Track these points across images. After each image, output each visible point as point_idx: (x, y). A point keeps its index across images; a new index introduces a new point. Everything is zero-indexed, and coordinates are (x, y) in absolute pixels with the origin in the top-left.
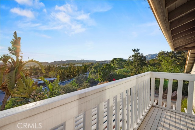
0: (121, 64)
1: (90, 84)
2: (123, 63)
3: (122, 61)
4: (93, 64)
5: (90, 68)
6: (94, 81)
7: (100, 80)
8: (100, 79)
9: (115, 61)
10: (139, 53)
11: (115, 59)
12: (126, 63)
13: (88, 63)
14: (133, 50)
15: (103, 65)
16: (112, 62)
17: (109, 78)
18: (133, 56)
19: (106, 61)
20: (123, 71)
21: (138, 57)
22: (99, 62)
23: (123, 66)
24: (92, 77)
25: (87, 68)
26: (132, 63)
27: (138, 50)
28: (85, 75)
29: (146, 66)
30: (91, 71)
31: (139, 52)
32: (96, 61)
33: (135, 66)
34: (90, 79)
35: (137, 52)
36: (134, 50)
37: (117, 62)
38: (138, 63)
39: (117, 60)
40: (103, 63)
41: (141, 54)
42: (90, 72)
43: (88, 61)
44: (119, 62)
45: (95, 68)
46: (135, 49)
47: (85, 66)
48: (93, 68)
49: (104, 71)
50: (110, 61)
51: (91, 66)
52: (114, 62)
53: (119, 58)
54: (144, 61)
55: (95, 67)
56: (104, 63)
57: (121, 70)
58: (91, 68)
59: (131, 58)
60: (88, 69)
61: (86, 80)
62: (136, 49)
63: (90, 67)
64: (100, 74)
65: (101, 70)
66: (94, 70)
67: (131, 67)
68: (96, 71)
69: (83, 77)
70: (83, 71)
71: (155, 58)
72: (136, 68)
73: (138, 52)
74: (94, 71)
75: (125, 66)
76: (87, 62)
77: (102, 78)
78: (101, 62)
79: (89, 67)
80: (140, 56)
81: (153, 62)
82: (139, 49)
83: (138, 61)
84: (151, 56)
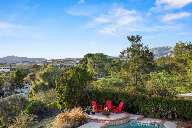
0: (103, 66)
1: (35, 116)
2: (107, 65)
3: (104, 59)
4: (38, 66)
5: (31, 76)
6: (46, 109)
7: (60, 106)
8: (61, 104)
9: (89, 60)
10: (140, 45)
11: (90, 55)
12: (112, 66)
13: (26, 64)
14: (128, 38)
15: (63, 69)
16: (82, 61)
17: (82, 100)
18: (129, 50)
19: (69, 60)
20: (111, 83)
21: (139, 53)
22: (53, 61)
23: (107, 72)
24: (40, 97)
25: (23, 77)
26: (126, 66)
27: (139, 38)
28: (18, 93)
29: (155, 72)
30: (35, 84)
31: (141, 43)
32: (46, 60)
33: (133, 71)
34: (34, 105)
35: (137, 42)
36: (131, 39)
37: (94, 63)
38: (139, 65)
39: (93, 59)
40: (62, 66)
41: (145, 47)
42: (34, 86)
43: (25, 60)
44: (97, 63)
45: (46, 76)
46: (132, 37)
47: (18, 71)
48: (40, 76)
49: (71, 83)
50: (77, 59)
51: (33, 72)
52: (87, 63)
53: (98, 53)
54: (150, 61)
55: (45, 73)
56: (64, 64)
57: (106, 82)
58: (33, 77)
59: (125, 55)
60: (25, 78)
61: (25, 108)
62: (136, 37)
63: (31, 74)
64: (61, 92)
65: (63, 81)
66: (41, 81)
67: (125, 73)
68: (47, 84)
69: (14, 100)
70: (12, 85)
71: (165, 56)
72: (134, 76)
73: (139, 43)
74: (43, 84)
75: (110, 72)
76: (23, 62)
77: (64, 100)
78: (57, 61)
79: (29, 74)
80: (142, 51)
81: (163, 64)
82: (141, 37)
83: (139, 61)
84: (159, 50)
